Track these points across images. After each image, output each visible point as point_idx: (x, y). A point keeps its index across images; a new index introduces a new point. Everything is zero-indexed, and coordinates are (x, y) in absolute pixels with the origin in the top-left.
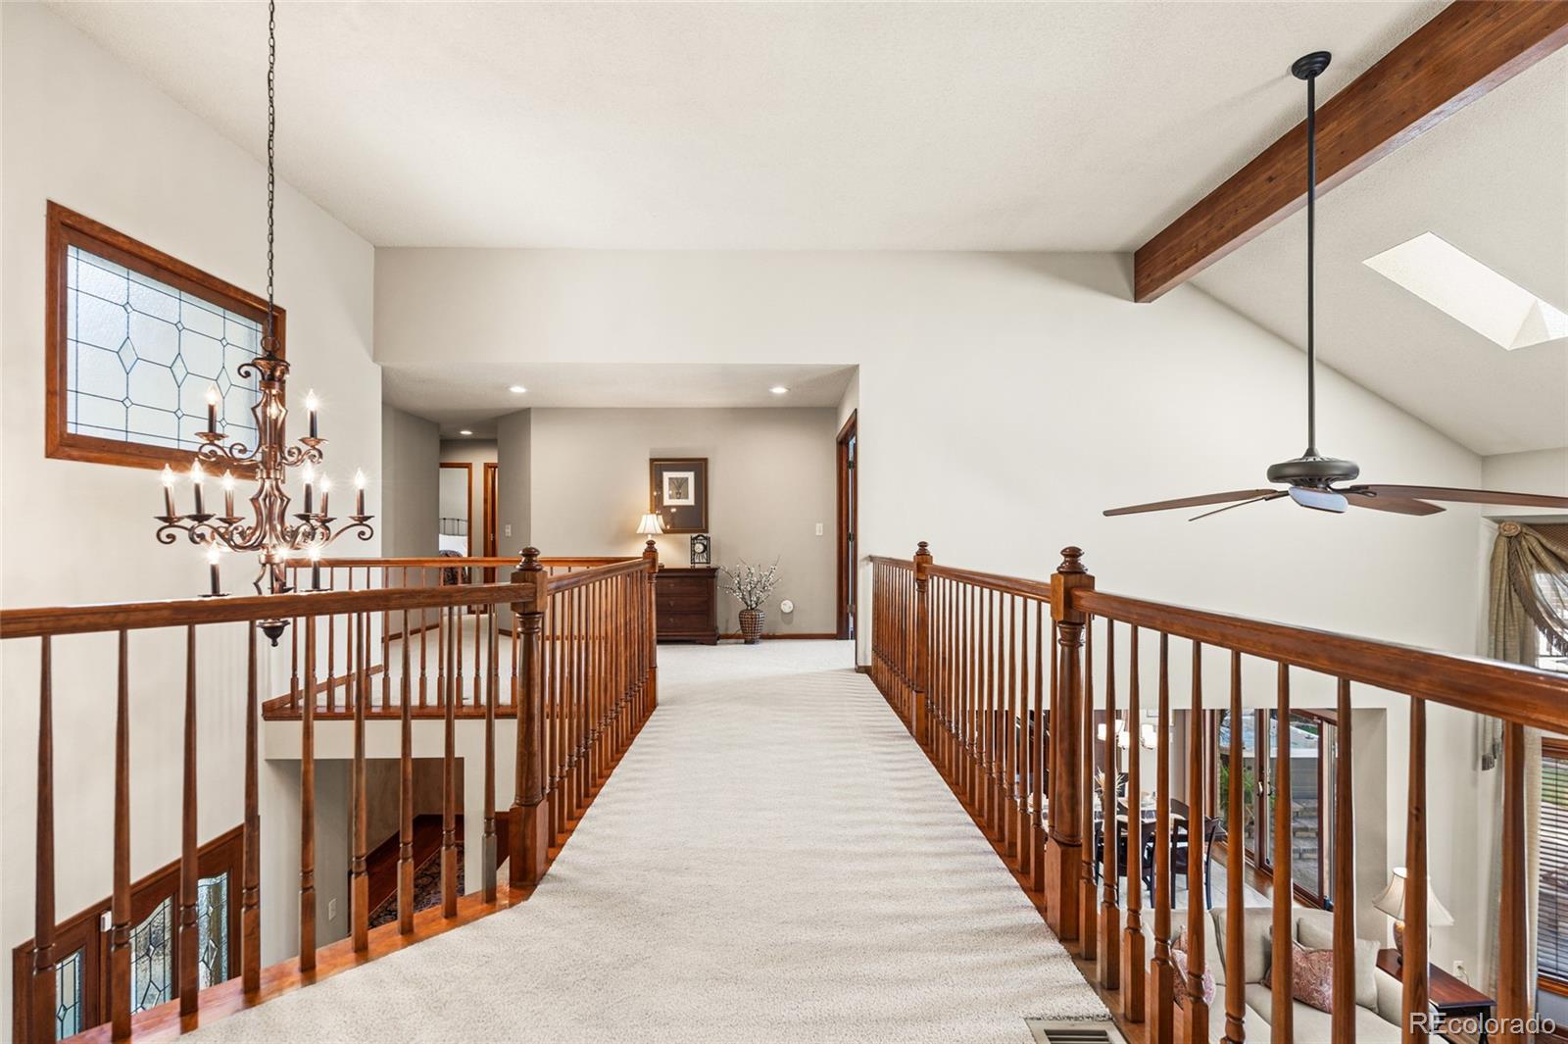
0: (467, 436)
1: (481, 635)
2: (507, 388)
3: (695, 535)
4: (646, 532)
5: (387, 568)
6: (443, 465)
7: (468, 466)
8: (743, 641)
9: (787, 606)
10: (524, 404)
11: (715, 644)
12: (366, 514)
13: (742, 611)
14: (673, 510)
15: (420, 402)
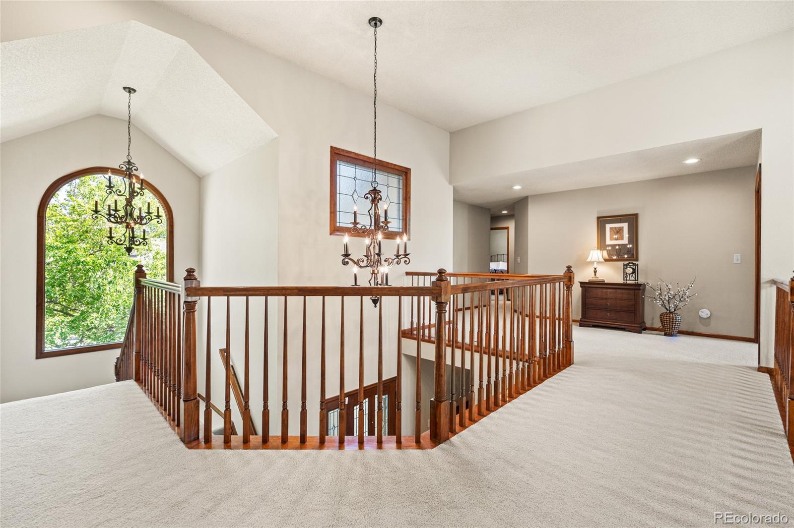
0: (504, 213)
1: (507, 312)
2: (512, 187)
3: (626, 263)
4: (592, 260)
5: (464, 277)
6: (492, 229)
7: (507, 228)
8: (663, 333)
9: (705, 313)
10: (524, 194)
11: (641, 333)
12: (407, 253)
13: (662, 314)
14: (617, 247)
15: (478, 201)
